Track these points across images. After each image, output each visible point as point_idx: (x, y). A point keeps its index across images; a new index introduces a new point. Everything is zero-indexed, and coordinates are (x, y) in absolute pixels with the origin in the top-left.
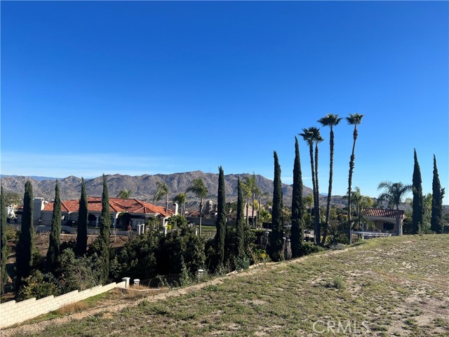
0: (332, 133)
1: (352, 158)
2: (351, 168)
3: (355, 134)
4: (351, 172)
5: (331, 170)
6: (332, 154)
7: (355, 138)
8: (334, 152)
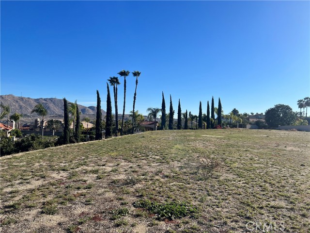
0: (125, 81)
1: (135, 94)
2: (135, 100)
3: (137, 82)
4: (134, 102)
5: (125, 101)
6: (125, 92)
7: (137, 84)
8: (126, 91)
